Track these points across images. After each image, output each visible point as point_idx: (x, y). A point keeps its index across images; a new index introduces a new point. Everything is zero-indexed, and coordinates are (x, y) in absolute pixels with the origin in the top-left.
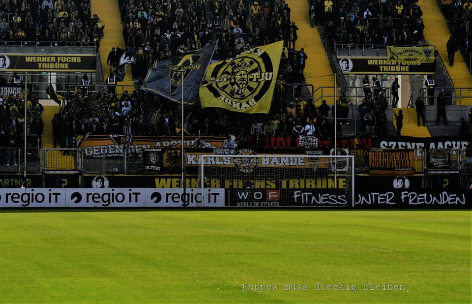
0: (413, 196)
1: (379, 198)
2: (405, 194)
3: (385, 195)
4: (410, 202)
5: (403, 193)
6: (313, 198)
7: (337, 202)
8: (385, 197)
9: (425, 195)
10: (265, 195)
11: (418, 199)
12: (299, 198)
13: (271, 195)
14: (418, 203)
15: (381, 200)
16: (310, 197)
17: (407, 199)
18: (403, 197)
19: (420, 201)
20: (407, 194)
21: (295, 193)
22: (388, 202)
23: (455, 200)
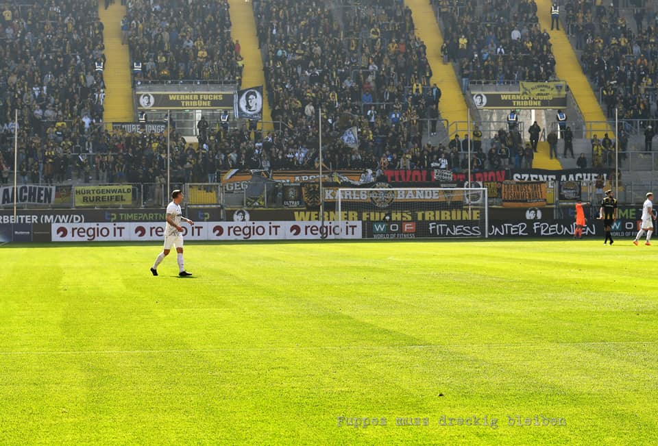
0: (545, 226)
1: (512, 229)
2: (537, 225)
3: (518, 226)
4: (542, 233)
5: (535, 224)
6: (448, 229)
7: (471, 234)
8: (518, 228)
9: (557, 226)
10: (401, 228)
11: (550, 229)
12: (434, 230)
13: (406, 227)
14: (550, 233)
15: (514, 231)
16: (445, 229)
17: (539, 230)
18: (535, 228)
19: (552, 231)
20: (539, 225)
21: (431, 224)
22: (520, 233)
23: (585, 231)
